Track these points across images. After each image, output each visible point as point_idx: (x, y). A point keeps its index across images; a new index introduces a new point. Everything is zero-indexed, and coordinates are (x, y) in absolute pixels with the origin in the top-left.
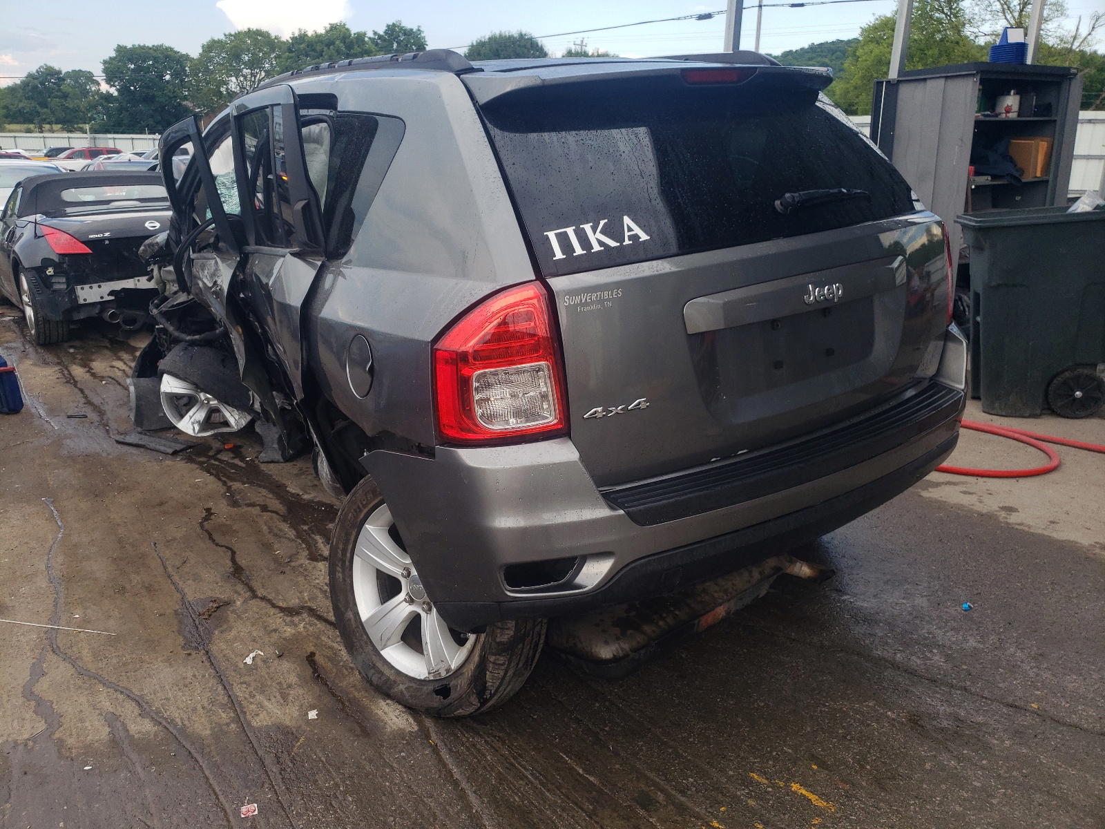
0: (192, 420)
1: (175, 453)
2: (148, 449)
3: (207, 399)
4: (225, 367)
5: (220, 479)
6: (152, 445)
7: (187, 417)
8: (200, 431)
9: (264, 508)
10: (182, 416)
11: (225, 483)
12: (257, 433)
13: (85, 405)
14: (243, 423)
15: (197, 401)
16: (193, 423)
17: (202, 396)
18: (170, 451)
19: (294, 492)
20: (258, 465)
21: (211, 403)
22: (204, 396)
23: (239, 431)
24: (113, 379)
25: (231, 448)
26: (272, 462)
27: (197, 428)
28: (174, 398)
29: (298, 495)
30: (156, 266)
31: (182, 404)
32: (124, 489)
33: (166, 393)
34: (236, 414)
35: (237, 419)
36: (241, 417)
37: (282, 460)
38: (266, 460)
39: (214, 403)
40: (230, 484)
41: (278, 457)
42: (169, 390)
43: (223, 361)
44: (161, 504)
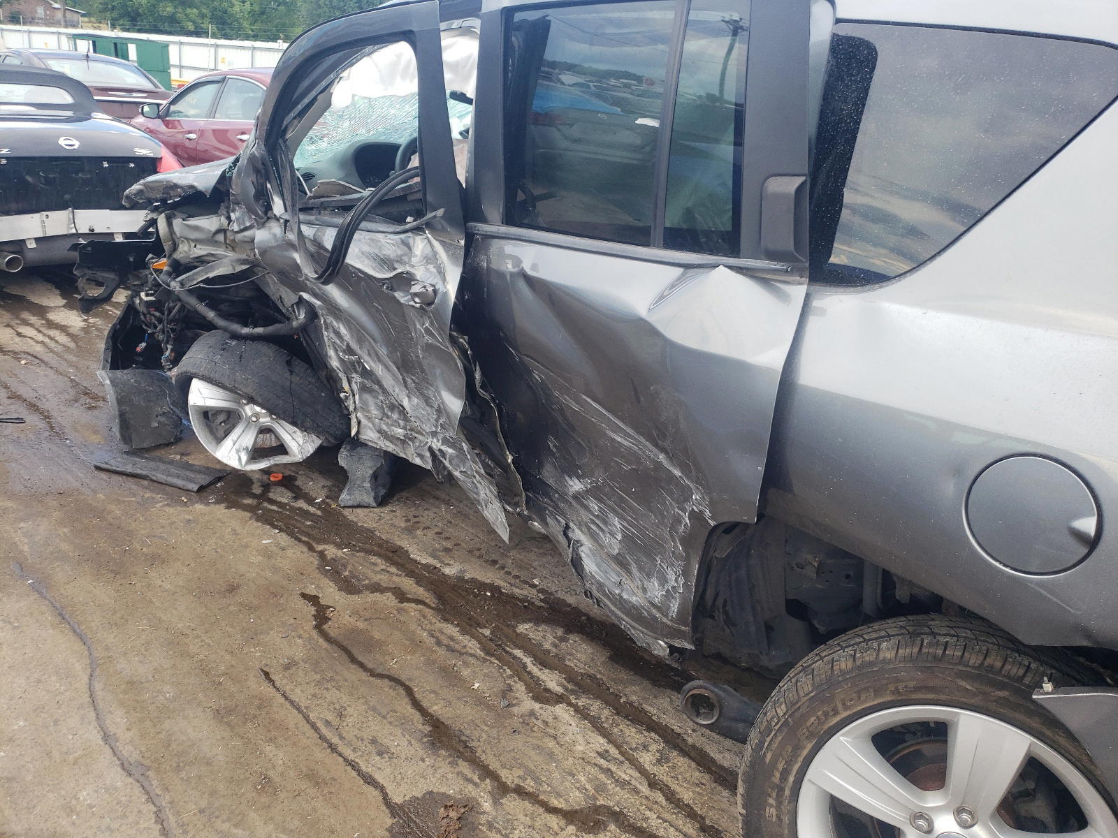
0: (237, 446)
1: (201, 489)
2: (154, 481)
3: (256, 415)
4: (291, 372)
5: (300, 540)
6: (161, 477)
7: (228, 442)
8: (248, 462)
9: (402, 596)
10: (219, 440)
11: (311, 549)
12: (342, 468)
13: (10, 401)
14: (310, 448)
15: (240, 418)
16: (238, 451)
17: (249, 410)
18: (195, 488)
19: (424, 562)
20: (340, 512)
21: (262, 420)
22: (251, 409)
23: (304, 461)
24: (32, 356)
25: (279, 481)
26: (359, 506)
27: (244, 458)
28: (207, 414)
29: (435, 568)
30: (163, 215)
31: (218, 422)
32: (154, 560)
33: (198, 406)
34: (299, 435)
35: (301, 443)
36: (307, 441)
37: (374, 504)
38: (350, 503)
39: (265, 420)
40: (320, 548)
41: (369, 499)
42: (200, 403)
43: (289, 363)
44: (233, 589)
